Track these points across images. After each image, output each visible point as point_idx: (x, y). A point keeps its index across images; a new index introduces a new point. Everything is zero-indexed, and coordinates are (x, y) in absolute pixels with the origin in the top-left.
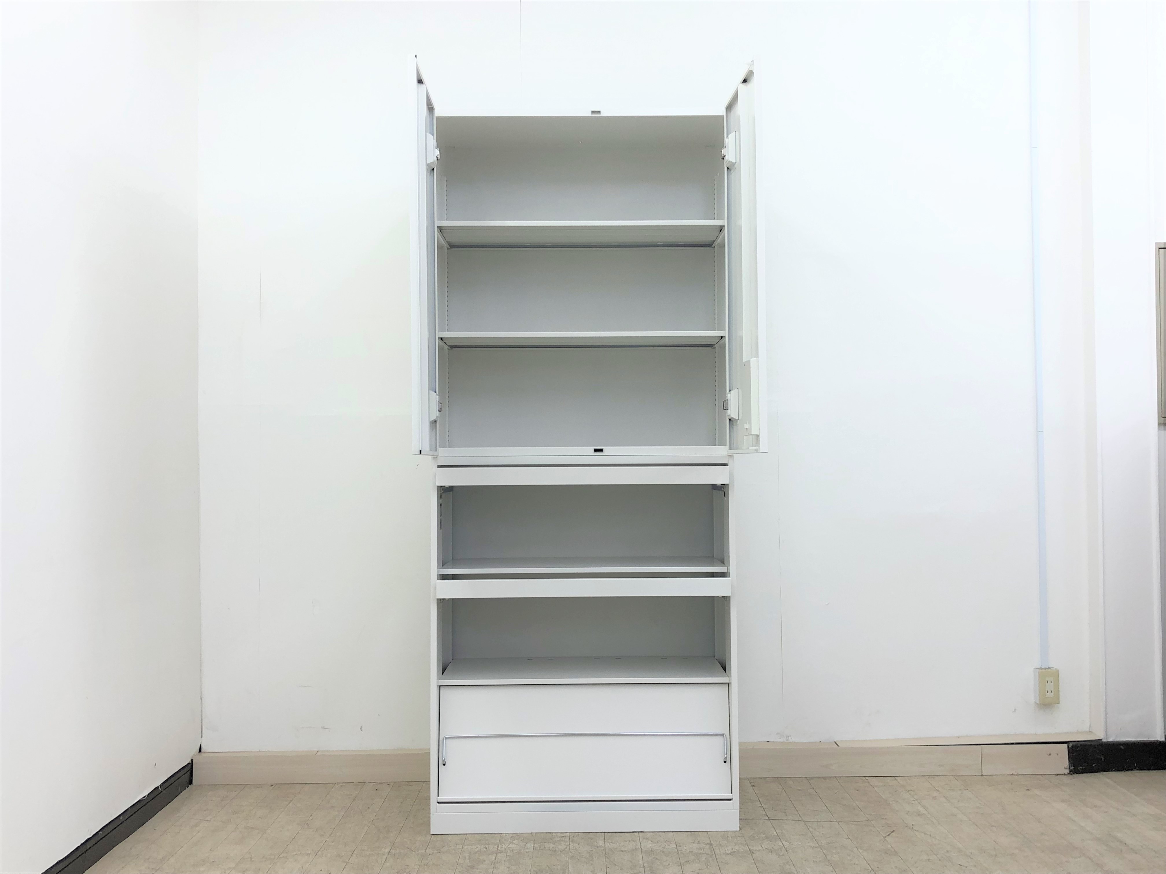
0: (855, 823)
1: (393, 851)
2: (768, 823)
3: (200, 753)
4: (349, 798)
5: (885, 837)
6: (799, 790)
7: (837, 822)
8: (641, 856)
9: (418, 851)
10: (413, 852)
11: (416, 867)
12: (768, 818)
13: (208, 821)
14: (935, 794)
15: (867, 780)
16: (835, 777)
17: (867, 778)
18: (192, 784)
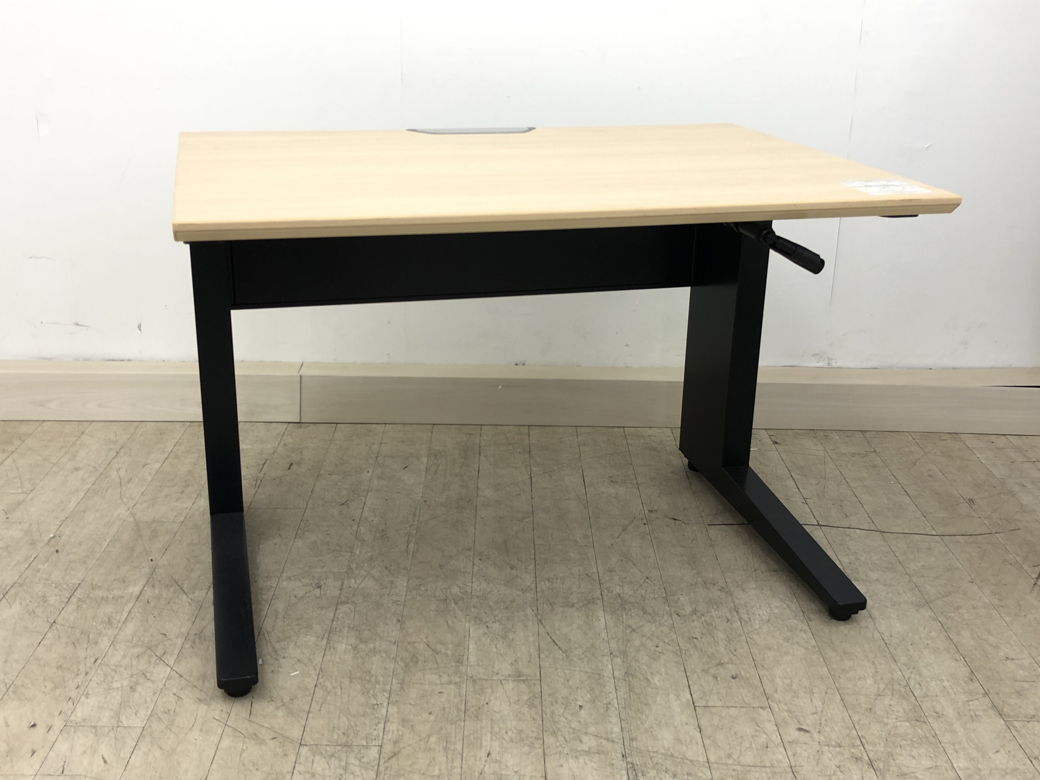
0: (971, 539)
1: (149, 592)
4: (111, 449)
7: (938, 535)
8: (603, 620)
9: (194, 593)
10: (185, 596)
11: (179, 642)
12: (817, 524)
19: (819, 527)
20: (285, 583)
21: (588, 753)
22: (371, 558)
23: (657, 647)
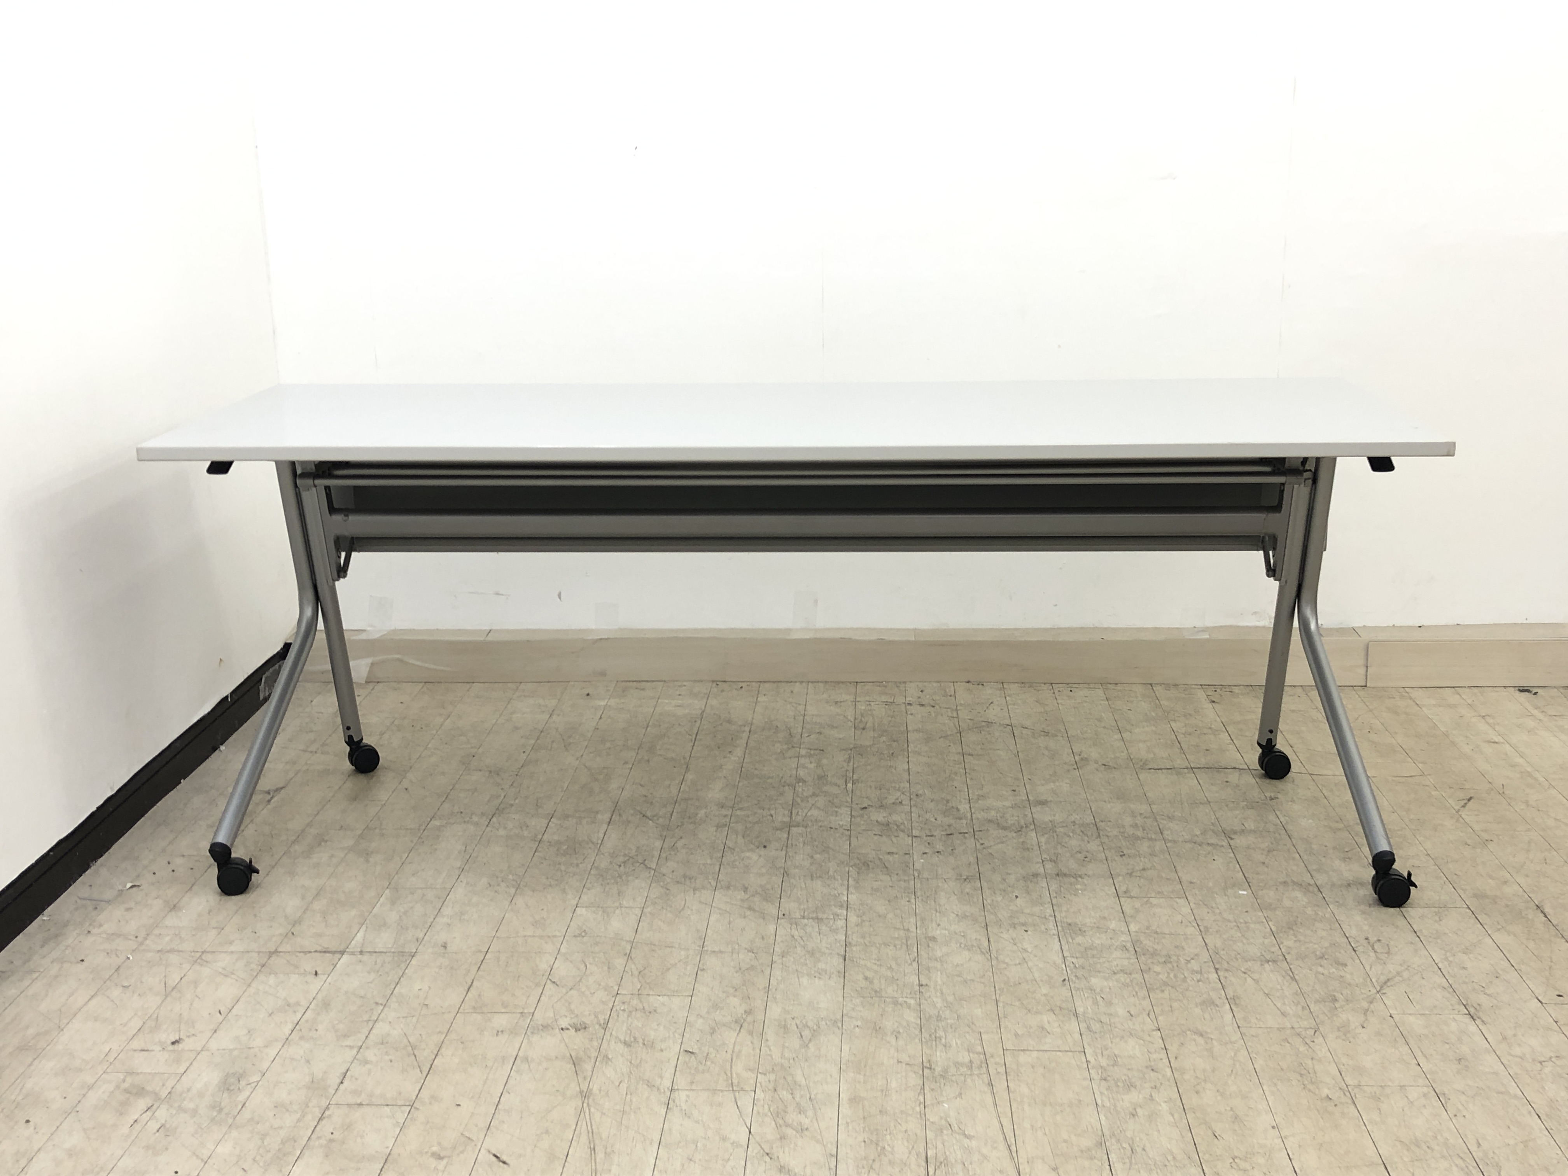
5: (1459, 810)
14: (1531, 723)
15: (1408, 693)
17: (1408, 690)
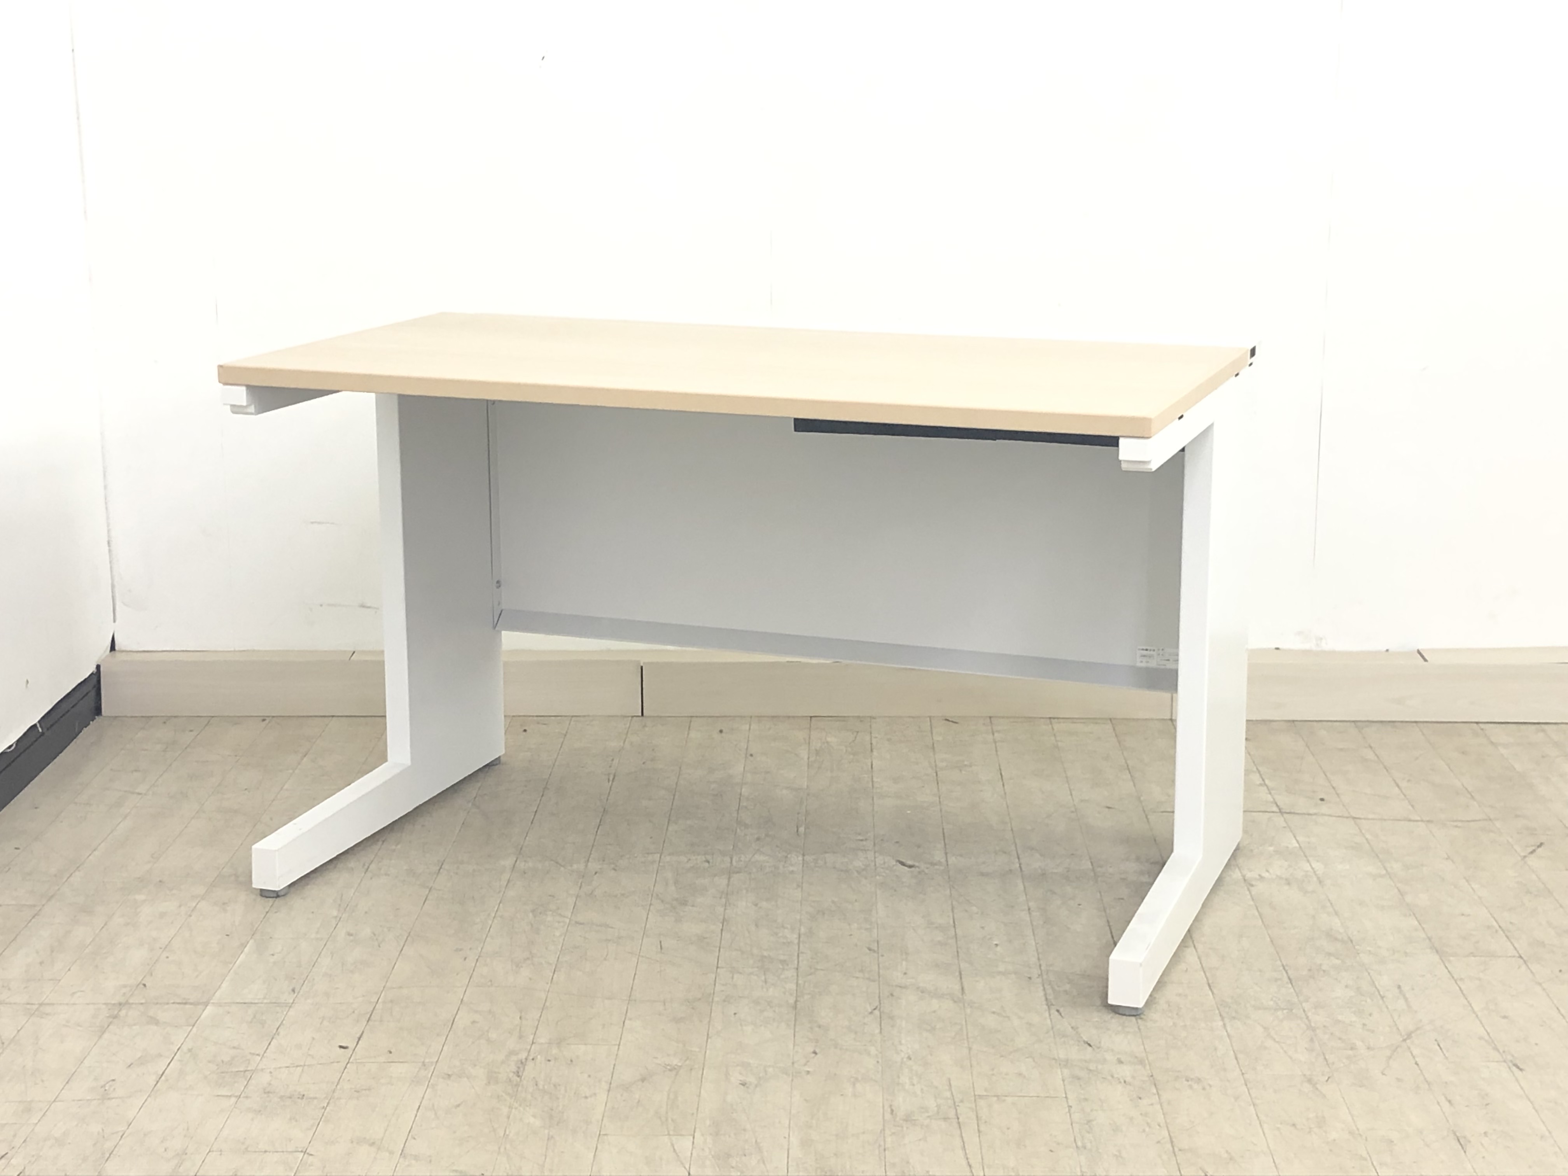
0: (1459, 824)
1: (521, 865)
2: (1279, 820)
3: (113, 652)
5: (1525, 857)
6: (1341, 750)
7: (1422, 821)
8: (1021, 887)
9: (571, 866)
10: (562, 869)
11: (571, 901)
12: (1278, 810)
13: (139, 794)
15: (1482, 729)
16: (1416, 722)
17: (1482, 726)
18: (101, 715)
19: (1279, 814)
20: (668, 858)
21: (1005, 974)
22: (758, 839)
23: (1079, 905)
